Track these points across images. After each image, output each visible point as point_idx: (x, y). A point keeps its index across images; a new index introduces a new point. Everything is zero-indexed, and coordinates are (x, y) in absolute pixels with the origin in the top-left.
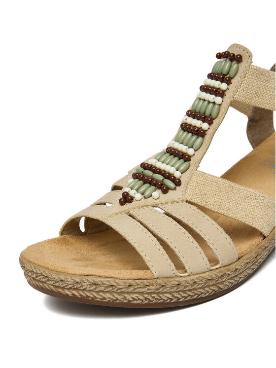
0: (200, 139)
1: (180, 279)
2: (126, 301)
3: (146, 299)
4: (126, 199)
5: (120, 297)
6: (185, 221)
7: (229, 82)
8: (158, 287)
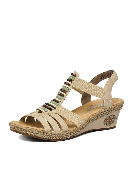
0: (63, 97)
1: (52, 132)
2: (37, 136)
3: (42, 136)
4: (40, 112)
5: (36, 135)
6: (55, 118)
7: (72, 82)
8: (46, 133)
